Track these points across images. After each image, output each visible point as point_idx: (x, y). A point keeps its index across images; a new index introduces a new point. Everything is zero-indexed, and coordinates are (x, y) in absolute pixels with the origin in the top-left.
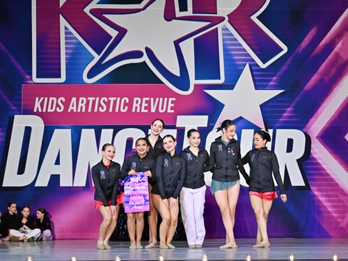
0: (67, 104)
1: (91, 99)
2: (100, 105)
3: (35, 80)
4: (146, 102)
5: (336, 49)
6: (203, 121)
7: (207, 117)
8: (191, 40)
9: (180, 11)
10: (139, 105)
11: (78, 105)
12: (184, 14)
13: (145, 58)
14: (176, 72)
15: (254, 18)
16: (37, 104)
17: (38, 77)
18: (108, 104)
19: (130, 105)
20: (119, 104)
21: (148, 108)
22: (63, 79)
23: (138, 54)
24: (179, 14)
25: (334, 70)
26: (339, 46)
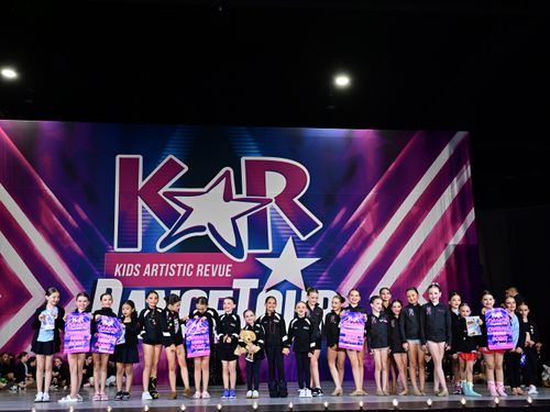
0: (142, 270)
1: (162, 265)
2: (169, 270)
3: (117, 249)
4: (209, 268)
5: (361, 225)
6: (254, 283)
7: (257, 281)
8: (245, 217)
9: (237, 193)
10: (202, 270)
11: (151, 270)
12: (239, 196)
13: (208, 232)
14: (233, 242)
15: (296, 200)
16: (117, 270)
17: (119, 247)
18: (176, 269)
19: (194, 270)
20: (186, 270)
21: (210, 273)
22: (139, 249)
23: (202, 229)
24: (235, 196)
25: (360, 242)
26: (364, 222)
